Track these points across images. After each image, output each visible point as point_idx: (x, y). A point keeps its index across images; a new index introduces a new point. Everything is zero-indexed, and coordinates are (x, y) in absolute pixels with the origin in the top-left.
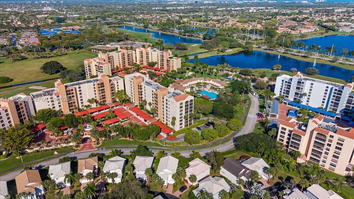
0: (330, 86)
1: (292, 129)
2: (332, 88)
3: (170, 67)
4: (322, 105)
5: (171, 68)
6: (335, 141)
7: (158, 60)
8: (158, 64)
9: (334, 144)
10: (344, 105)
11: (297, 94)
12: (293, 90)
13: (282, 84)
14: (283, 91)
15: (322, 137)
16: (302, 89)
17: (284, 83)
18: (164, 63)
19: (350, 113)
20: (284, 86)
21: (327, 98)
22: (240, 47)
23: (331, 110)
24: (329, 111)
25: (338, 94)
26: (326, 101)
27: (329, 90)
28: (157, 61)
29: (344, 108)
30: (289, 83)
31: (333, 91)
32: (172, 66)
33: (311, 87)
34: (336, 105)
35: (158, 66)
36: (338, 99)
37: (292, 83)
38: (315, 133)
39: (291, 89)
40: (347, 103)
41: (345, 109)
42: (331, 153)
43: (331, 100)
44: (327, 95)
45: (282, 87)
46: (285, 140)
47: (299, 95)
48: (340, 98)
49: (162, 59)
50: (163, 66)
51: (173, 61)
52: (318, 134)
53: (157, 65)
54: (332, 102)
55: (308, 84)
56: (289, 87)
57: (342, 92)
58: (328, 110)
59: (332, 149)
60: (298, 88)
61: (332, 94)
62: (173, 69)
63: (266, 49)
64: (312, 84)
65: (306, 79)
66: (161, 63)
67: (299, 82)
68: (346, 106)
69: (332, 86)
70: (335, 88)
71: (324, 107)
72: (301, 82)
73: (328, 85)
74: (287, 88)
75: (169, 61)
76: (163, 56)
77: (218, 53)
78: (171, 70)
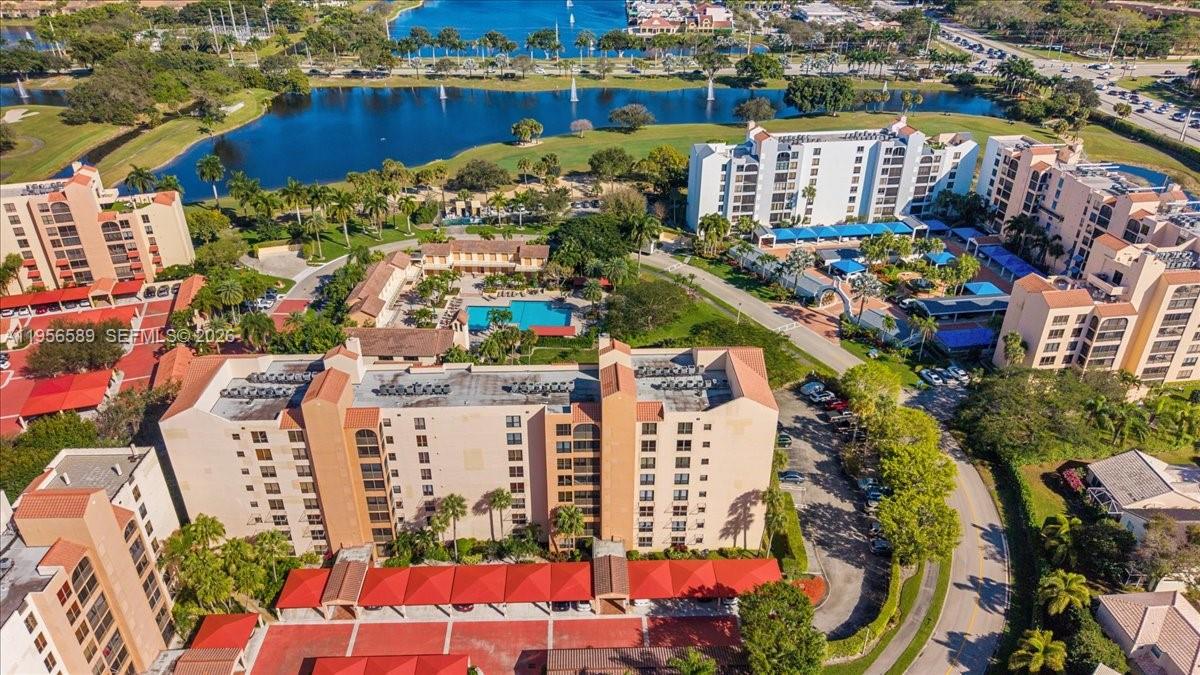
0: (868, 144)
2: (875, 150)
3: (136, 258)
4: (850, 210)
5: (147, 259)
7: (24, 243)
8: (32, 267)
10: (912, 190)
11: (778, 198)
12: (765, 188)
13: (727, 178)
14: (731, 204)
16: (793, 176)
17: (734, 173)
18: (85, 245)
19: (927, 208)
20: (733, 184)
21: (860, 186)
22: (253, 86)
23: (880, 215)
24: (876, 221)
25: (894, 161)
26: (859, 195)
27: (865, 155)
28: (17, 250)
29: (911, 198)
30: (750, 168)
31: (882, 156)
32: (147, 245)
33: (816, 162)
34: (893, 192)
35: (36, 278)
36: (895, 177)
37: (762, 167)
38: (1171, 291)
39: (759, 187)
40: (919, 180)
41: (914, 201)
43: (877, 185)
44: (862, 175)
45: (724, 188)
46: (1061, 354)
47: (786, 201)
48: (899, 171)
49: (62, 229)
50: (84, 263)
51: (145, 219)
53: (23, 272)
54: (881, 191)
55: (806, 151)
56: (750, 183)
57: (903, 152)
58: (870, 221)
60: (780, 178)
61: (880, 166)
62: (158, 263)
63: (356, 74)
64: (817, 152)
65: (799, 141)
66: (60, 255)
67: (783, 157)
68: (917, 190)
69: (873, 142)
70: (883, 146)
71: (855, 214)
72: (788, 155)
73: (860, 143)
74: (746, 189)
75: (125, 224)
76: (64, 207)
77: (203, 130)
78: (150, 270)
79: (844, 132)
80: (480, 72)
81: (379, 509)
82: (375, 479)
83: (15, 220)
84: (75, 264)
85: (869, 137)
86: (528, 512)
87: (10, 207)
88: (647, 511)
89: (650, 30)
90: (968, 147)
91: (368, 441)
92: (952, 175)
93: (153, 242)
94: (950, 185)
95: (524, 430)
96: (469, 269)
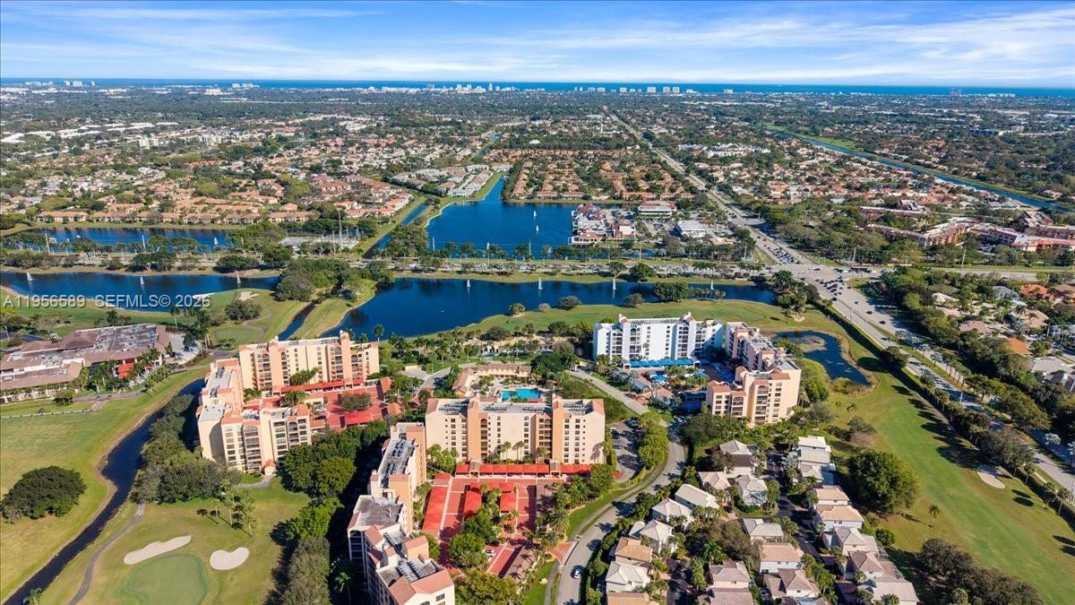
0: (672, 325)
1: (728, 394)
2: (675, 328)
3: (361, 370)
4: (667, 353)
5: (365, 369)
6: (774, 388)
7: (320, 363)
8: (321, 373)
9: (773, 392)
11: (632, 348)
12: (626, 344)
13: (609, 339)
14: (611, 350)
15: (763, 390)
16: (638, 338)
17: (612, 337)
18: (343, 364)
19: (703, 353)
20: (612, 341)
21: (670, 343)
23: (680, 356)
24: (679, 359)
25: (684, 333)
26: (670, 347)
27: (671, 329)
28: (317, 366)
30: (619, 335)
31: (678, 330)
32: (366, 365)
33: (649, 332)
34: (685, 347)
35: (321, 377)
36: (685, 339)
37: (624, 334)
38: (757, 387)
39: (623, 343)
40: (697, 341)
41: (696, 350)
42: (772, 403)
43: (677, 343)
44: (670, 338)
45: (609, 343)
46: (723, 410)
47: (636, 349)
48: (687, 337)
49: (336, 358)
50: (342, 371)
51: (367, 353)
52: (760, 387)
54: (679, 346)
55: (644, 328)
56: (619, 341)
57: (687, 329)
58: (676, 359)
59: (773, 398)
60: (633, 339)
61: (678, 335)
62: (368, 372)
64: (649, 328)
65: (640, 323)
66: (333, 368)
67: (633, 330)
68: (696, 345)
69: (673, 325)
70: (679, 326)
71: (669, 356)
73: (668, 325)
74: (618, 343)
75: (360, 355)
76: (340, 349)
77: (349, 306)
78: (365, 375)
79: (662, 319)
80: (488, 270)
81: (484, 446)
82: (484, 435)
83: (319, 354)
84: (338, 372)
85: (672, 322)
86: (529, 450)
87: (319, 349)
88: (567, 450)
89: (585, 240)
90: (718, 327)
91: (484, 423)
92: (713, 339)
93: (368, 363)
94: (713, 343)
95: (529, 421)
96: (497, 376)
